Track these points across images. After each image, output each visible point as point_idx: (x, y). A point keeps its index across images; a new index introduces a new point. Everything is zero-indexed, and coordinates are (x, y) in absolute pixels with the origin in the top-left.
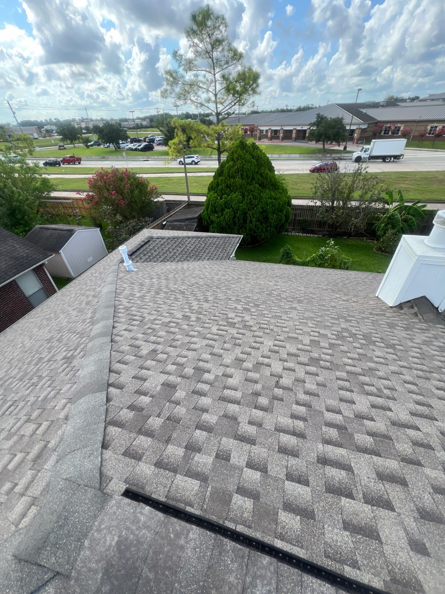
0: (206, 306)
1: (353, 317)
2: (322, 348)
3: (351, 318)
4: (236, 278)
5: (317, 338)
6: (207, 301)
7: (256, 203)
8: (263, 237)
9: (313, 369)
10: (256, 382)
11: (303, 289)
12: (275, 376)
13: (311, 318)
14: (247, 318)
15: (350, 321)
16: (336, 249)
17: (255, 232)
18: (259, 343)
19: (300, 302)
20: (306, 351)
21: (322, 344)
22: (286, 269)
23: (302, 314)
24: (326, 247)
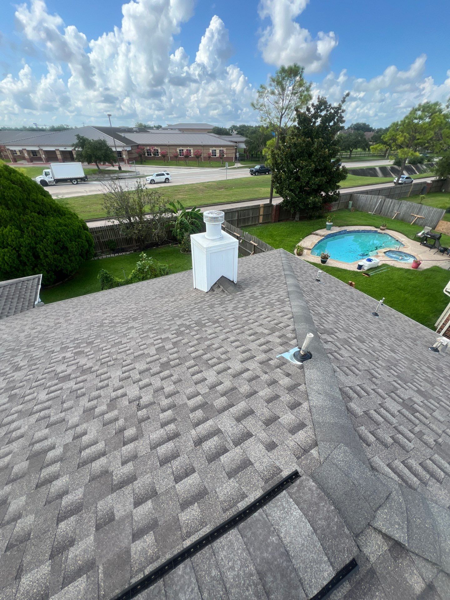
0: (18, 375)
1: (184, 312)
2: (168, 350)
3: (182, 314)
4: (52, 324)
5: (161, 345)
6: (18, 369)
7: (43, 234)
8: (70, 269)
9: (167, 373)
10: (116, 419)
11: (134, 306)
12: (135, 401)
13: (150, 330)
14: (82, 361)
15: (183, 316)
16: (150, 260)
17: (57, 266)
18: (106, 380)
19: (135, 319)
20: (156, 361)
21: (167, 347)
22: (111, 293)
23: (141, 330)
24: (141, 261)
